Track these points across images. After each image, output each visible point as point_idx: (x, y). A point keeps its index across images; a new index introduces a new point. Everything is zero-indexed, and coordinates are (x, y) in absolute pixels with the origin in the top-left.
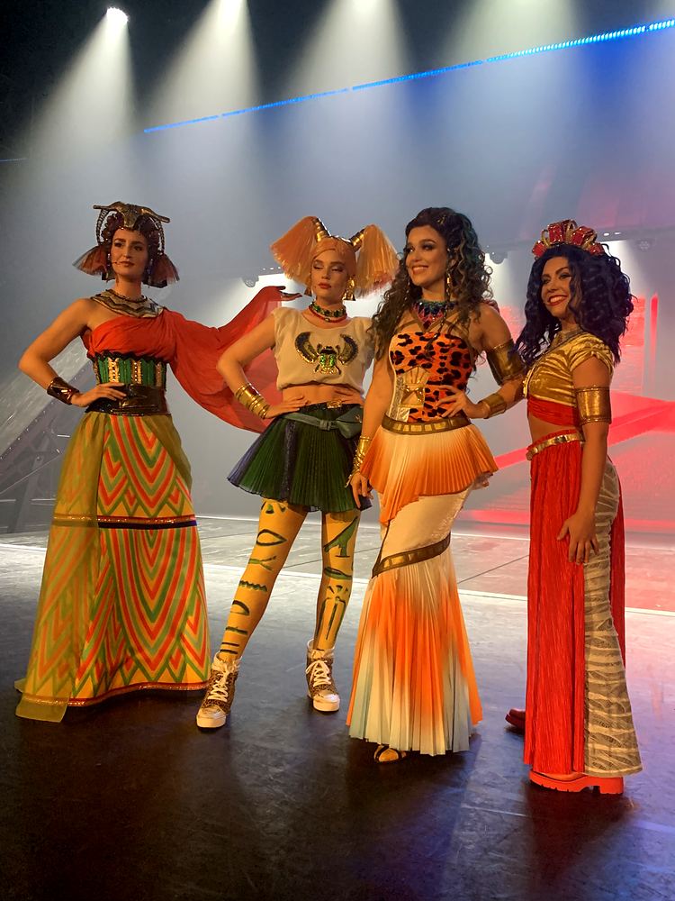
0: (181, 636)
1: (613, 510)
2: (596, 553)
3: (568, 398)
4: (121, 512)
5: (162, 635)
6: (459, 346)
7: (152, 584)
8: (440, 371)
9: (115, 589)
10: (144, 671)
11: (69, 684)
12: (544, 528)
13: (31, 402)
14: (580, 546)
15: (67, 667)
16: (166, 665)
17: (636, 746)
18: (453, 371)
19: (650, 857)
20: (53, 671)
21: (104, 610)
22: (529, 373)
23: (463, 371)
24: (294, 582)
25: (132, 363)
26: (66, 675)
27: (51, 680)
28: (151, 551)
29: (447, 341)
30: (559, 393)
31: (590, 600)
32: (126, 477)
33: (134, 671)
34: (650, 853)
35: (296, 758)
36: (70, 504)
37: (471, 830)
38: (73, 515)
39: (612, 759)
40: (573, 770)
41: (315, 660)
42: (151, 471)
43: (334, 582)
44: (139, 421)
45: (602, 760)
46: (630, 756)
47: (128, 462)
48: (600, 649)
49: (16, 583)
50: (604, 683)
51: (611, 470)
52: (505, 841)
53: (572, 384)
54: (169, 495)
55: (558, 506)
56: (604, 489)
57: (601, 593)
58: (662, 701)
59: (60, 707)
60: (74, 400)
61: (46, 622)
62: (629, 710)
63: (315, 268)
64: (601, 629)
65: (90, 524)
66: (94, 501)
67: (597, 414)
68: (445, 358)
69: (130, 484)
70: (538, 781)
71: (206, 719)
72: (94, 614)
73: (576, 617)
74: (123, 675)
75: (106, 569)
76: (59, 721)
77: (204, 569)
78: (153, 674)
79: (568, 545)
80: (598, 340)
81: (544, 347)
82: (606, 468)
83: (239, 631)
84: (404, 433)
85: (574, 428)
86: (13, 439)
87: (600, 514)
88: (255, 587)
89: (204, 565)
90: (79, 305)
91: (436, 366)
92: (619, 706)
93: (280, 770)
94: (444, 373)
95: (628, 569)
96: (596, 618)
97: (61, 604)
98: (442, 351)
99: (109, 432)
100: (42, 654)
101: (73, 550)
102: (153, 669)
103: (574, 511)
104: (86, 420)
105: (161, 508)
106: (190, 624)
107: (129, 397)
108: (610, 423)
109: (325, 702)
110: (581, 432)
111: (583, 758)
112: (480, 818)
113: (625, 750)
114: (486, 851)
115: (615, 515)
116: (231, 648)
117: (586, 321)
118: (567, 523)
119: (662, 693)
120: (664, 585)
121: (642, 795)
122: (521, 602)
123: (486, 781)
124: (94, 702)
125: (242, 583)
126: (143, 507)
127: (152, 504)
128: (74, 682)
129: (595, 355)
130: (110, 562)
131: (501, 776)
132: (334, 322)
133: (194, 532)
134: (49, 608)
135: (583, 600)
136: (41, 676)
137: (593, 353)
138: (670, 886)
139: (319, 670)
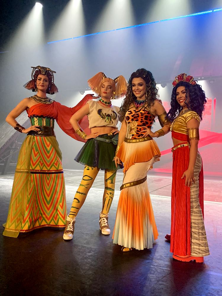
0: (57, 210)
1: (200, 169)
2: (194, 183)
3: (185, 132)
4: (38, 168)
5: (52, 209)
6: (147, 114)
7: (48, 192)
8: (141, 122)
9: (36, 194)
10: (45, 221)
11: (20, 225)
12: (177, 174)
13: (9, 132)
14: (189, 180)
15: (20, 219)
16: (53, 219)
17: (208, 247)
18: (145, 122)
19: (212, 283)
20: (15, 221)
21: (32, 201)
22: (172, 124)
23: (149, 122)
24: (96, 192)
25: (42, 119)
26: (19, 222)
27: (14, 223)
28: (48, 181)
29: (143, 112)
30: (182, 130)
31: (192, 198)
32: (40, 157)
33: (42, 221)
34: (213, 282)
35: (96, 250)
36: (21, 166)
37: (153, 274)
38: (22, 169)
39: (200, 251)
40: (187, 255)
41: (102, 218)
42: (48, 155)
43: (109, 191)
44: (44, 138)
45: (197, 251)
46: (206, 250)
47: (41, 152)
48: (195, 214)
49: (4, 191)
50: (197, 226)
51: (199, 156)
52: (164, 278)
53: (186, 127)
54: (54, 163)
55: (181, 168)
56: (197, 162)
57: (196, 196)
58: (217, 232)
59: (17, 233)
60: (23, 131)
61: (13, 205)
62: (206, 235)
63: (102, 87)
64: (196, 208)
65: (27, 172)
66: (29, 165)
67: (195, 137)
68: (142, 117)
69: (41, 159)
70: (176, 258)
71: (66, 237)
72: (29, 202)
73: (188, 204)
74: (39, 222)
75: (33, 187)
76: (17, 237)
77: (66, 187)
78: (48, 222)
79: (185, 180)
80: (195, 112)
81: (177, 115)
82: (197, 155)
83: (76, 208)
84: (130, 143)
85: (187, 142)
86: (3, 144)
87: (195, 170)
88: (82, 194)
89: (66, 186)
90: (25, 100)
91: (140, 120)
92: (202, 233)
93: (90, 254)
94: (143, 123)
95: (205, 188)
96: (194, 204)
97: (18, 199)
98: (142, 115)
99: (34, 142)
100: (12, 215)
101: (22, 180)
102: (48, 220)
103: (187, 168)
104: (27, 138)
105: (51, 167)
106: (60, 206)
107: (41, 130)
108: (199, 140)
109: (106, 231)
110: (189, 143)
111: (190, 251)
112: (156, 270)
113: (204, 248)
114: (158, 281)
115: (200, 170)
116: (73, 213)
117: (191, 107)
118: (184, 173)
119: (216, 229)
120: (217, 194)
121: (210, 263)
122: (169, 199)
123: (158, 258)
124: (29, 231)
125: (77, 192)
126: (46, 167)
127: (48, 166)
128: (22, 225)
129: (194, 118)
130: (34, 185)
131: (163, 256)
132: (108, 106)
133: (62, 175)
134: (14, 200)
135: (190, 199)
136: (11, 222)
137: (193, 117)
138: (219, 293)
139: (104, 221)
